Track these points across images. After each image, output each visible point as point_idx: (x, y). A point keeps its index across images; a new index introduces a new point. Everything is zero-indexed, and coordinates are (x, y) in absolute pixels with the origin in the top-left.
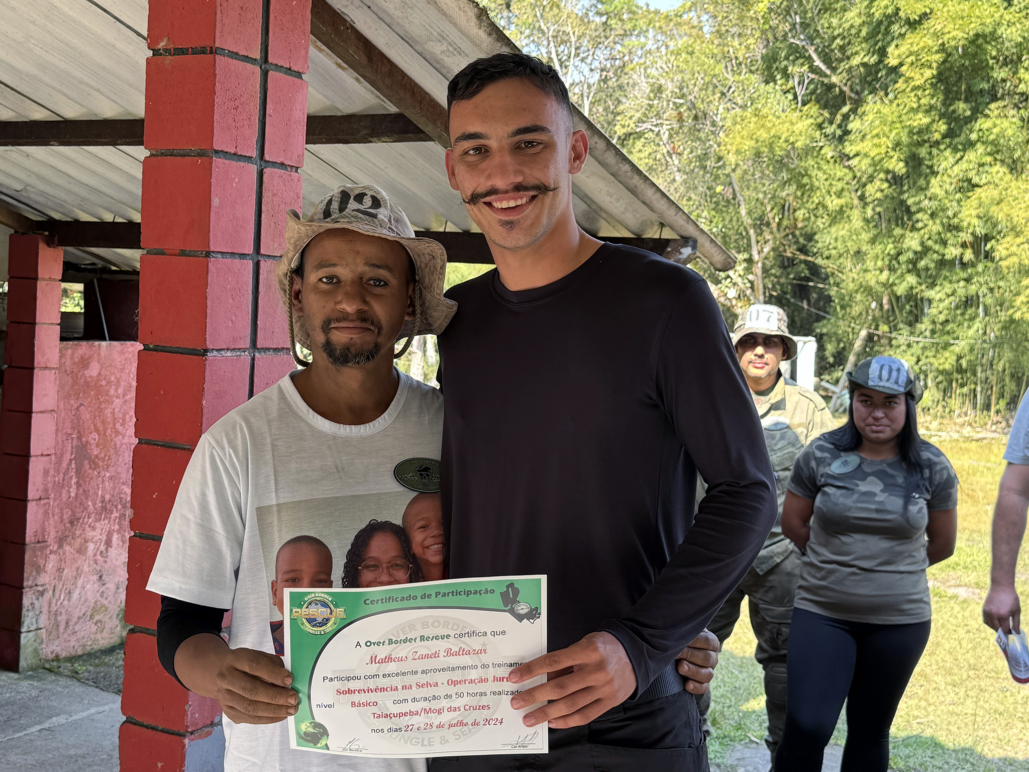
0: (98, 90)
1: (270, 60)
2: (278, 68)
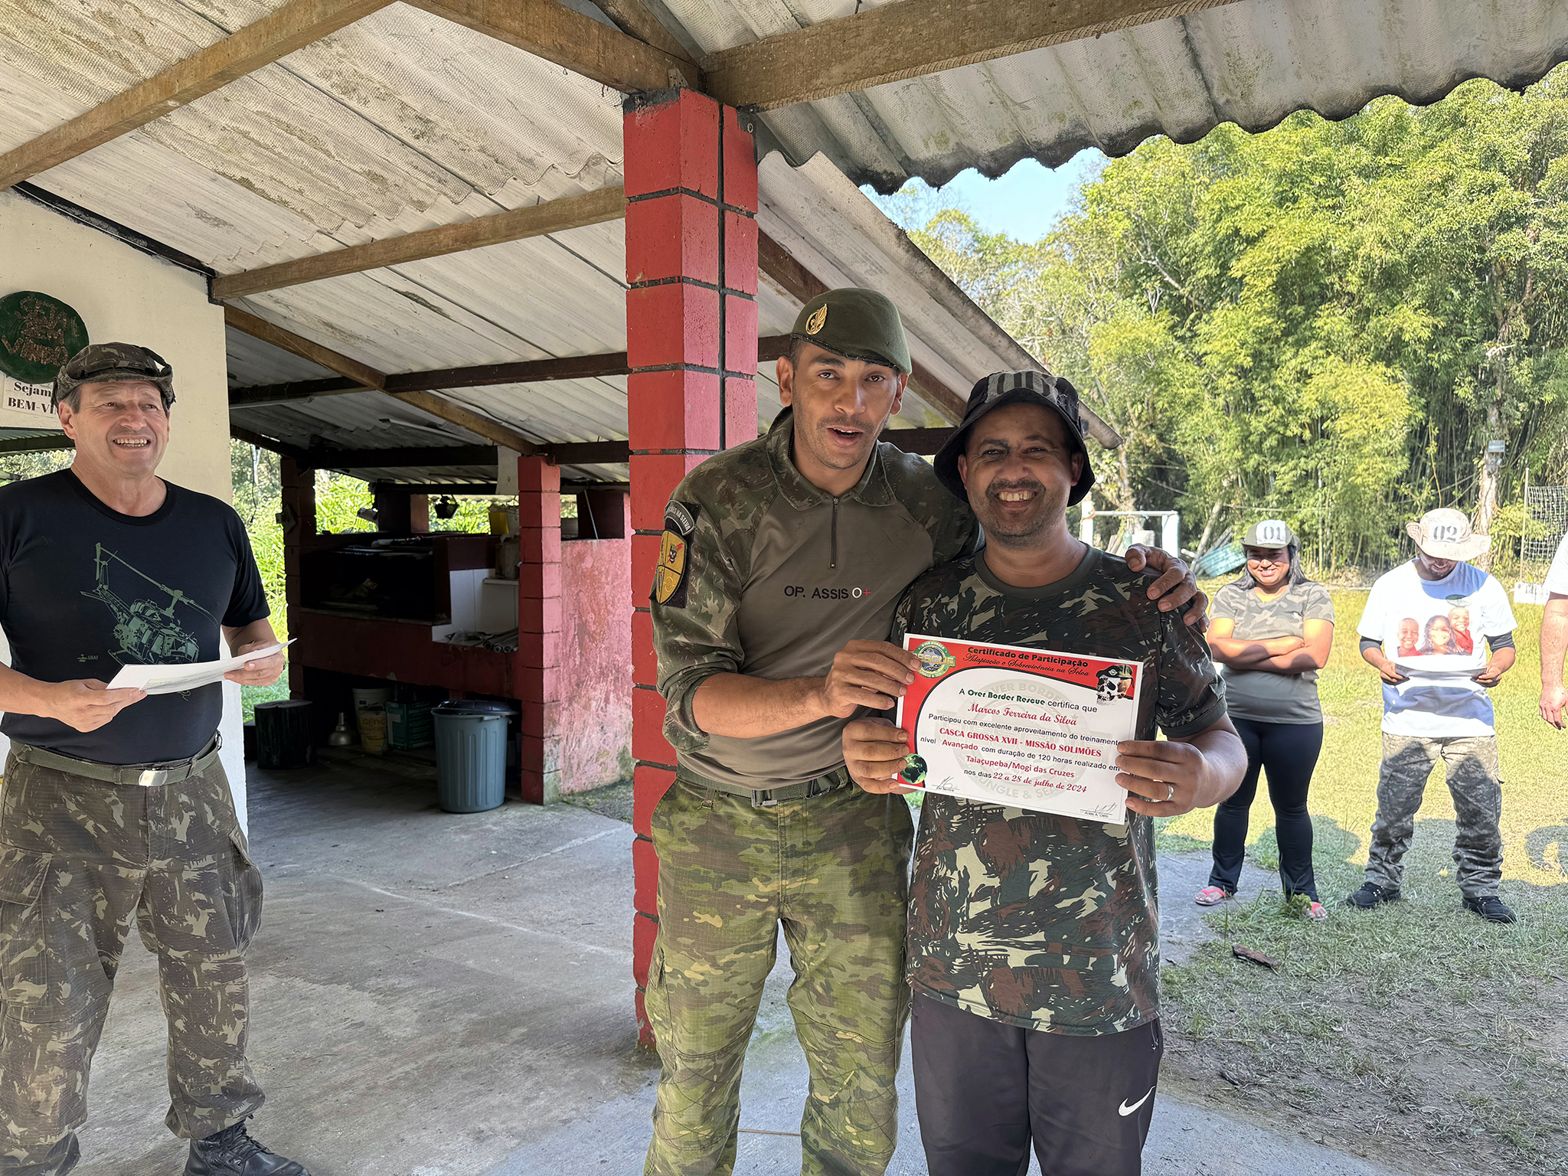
0: (583, 331)
1: (727, 285)
2: (734, 291)
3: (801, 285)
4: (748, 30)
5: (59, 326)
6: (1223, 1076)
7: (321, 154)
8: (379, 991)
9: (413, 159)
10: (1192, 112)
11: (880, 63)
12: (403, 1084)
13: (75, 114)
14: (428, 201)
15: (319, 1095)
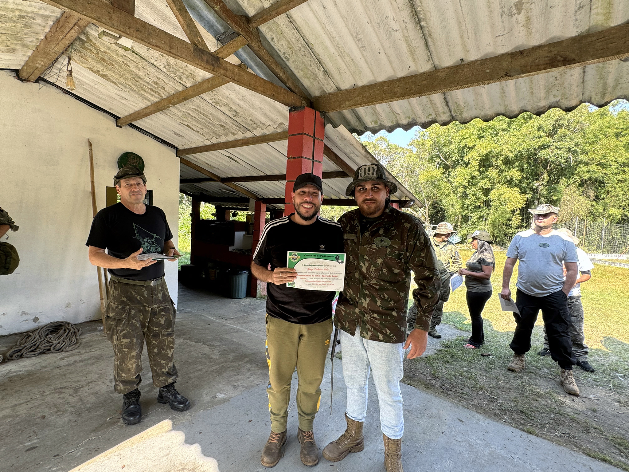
1: (314, 159)
2: (316, 161)
3: (335, 158)
4: (324, 91)
5: (137, 161)
6: (441, 387)
7: (208, 120)
8: (210, 345)
9: (232, 121)
10: (445, 118)
11: (359, 102)
12: (215, 371)
13: (145, 107)
14: (236, 133)
15: (193, 372)
